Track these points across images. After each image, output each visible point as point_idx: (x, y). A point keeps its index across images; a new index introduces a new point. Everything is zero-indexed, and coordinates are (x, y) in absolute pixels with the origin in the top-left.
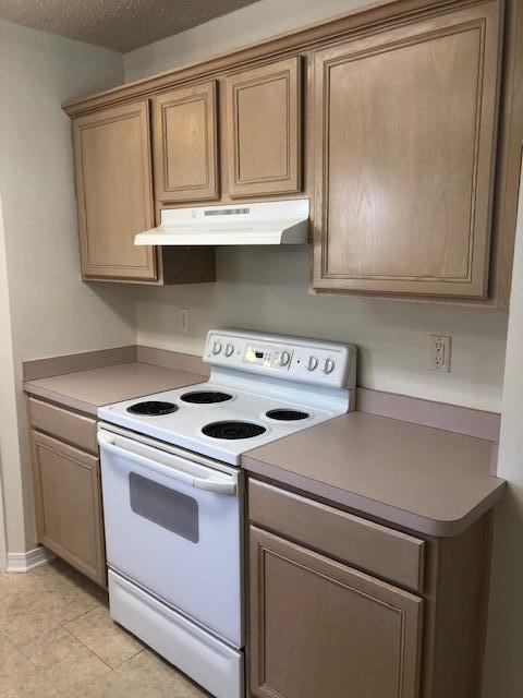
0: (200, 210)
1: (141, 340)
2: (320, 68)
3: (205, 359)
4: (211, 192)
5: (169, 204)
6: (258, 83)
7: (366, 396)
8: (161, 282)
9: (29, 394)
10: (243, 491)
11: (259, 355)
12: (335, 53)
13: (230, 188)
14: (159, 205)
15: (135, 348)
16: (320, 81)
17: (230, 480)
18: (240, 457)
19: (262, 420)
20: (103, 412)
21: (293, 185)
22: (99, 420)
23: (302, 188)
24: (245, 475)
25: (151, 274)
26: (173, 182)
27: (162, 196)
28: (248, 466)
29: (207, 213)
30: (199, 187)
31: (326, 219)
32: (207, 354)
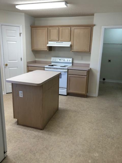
0: (55, 42)
2: (73, 29)
7: (73, 64)
8: (48, 51)
9: (28, 66)
11: (60, 60)
12: (75, 28)
14: (48, 41)
15: (36, 61)
16: (73, 30)
21: (69, 40)
22: (45, 67)
23: (70, 41)
26: (51, 38)
30: (56, 39)
31: (73, 44)
32: (52, 60)
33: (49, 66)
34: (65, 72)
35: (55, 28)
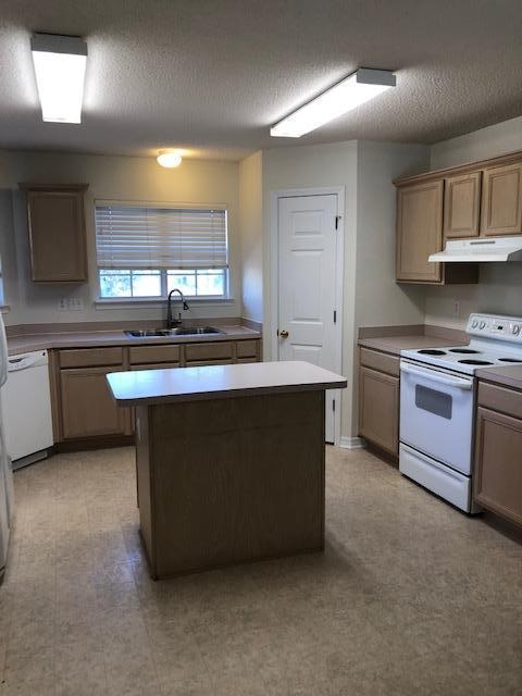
0: (468, 242)
1: (428, 322)
3: (467, 331)
4: (474, 232)
5: (450, 238)
6: (503, 174)
8: (442, 283)
9: (361, 346)
10: (476, 389)
11: (500, 328)
13: (485, 230)
14: (445, 239)
15: (423, 326)
17: (469, 382)
18: (475, 370)
19: (496, 361)
20: (404, 353)
21: (518, 230)
22: (401, 356)
24: (477, 380)
25: (437, 278)
26: (454, 226)
27: (447, 234)
28: (478, 375)
29: (472, 244)
30: (468, 229)
32: (469, 328)
33: (422, 352)
34: (465, 389)
35: (465, 177)
